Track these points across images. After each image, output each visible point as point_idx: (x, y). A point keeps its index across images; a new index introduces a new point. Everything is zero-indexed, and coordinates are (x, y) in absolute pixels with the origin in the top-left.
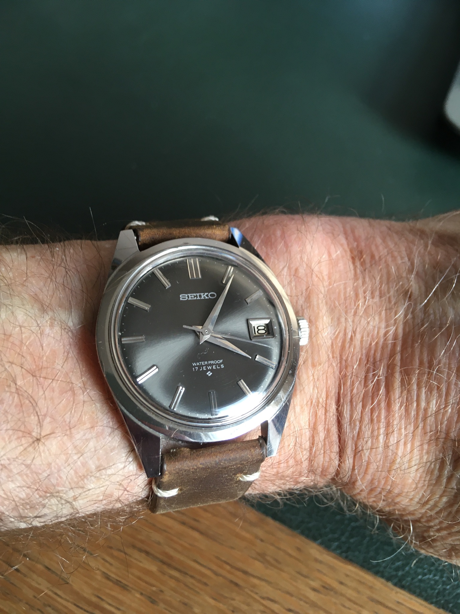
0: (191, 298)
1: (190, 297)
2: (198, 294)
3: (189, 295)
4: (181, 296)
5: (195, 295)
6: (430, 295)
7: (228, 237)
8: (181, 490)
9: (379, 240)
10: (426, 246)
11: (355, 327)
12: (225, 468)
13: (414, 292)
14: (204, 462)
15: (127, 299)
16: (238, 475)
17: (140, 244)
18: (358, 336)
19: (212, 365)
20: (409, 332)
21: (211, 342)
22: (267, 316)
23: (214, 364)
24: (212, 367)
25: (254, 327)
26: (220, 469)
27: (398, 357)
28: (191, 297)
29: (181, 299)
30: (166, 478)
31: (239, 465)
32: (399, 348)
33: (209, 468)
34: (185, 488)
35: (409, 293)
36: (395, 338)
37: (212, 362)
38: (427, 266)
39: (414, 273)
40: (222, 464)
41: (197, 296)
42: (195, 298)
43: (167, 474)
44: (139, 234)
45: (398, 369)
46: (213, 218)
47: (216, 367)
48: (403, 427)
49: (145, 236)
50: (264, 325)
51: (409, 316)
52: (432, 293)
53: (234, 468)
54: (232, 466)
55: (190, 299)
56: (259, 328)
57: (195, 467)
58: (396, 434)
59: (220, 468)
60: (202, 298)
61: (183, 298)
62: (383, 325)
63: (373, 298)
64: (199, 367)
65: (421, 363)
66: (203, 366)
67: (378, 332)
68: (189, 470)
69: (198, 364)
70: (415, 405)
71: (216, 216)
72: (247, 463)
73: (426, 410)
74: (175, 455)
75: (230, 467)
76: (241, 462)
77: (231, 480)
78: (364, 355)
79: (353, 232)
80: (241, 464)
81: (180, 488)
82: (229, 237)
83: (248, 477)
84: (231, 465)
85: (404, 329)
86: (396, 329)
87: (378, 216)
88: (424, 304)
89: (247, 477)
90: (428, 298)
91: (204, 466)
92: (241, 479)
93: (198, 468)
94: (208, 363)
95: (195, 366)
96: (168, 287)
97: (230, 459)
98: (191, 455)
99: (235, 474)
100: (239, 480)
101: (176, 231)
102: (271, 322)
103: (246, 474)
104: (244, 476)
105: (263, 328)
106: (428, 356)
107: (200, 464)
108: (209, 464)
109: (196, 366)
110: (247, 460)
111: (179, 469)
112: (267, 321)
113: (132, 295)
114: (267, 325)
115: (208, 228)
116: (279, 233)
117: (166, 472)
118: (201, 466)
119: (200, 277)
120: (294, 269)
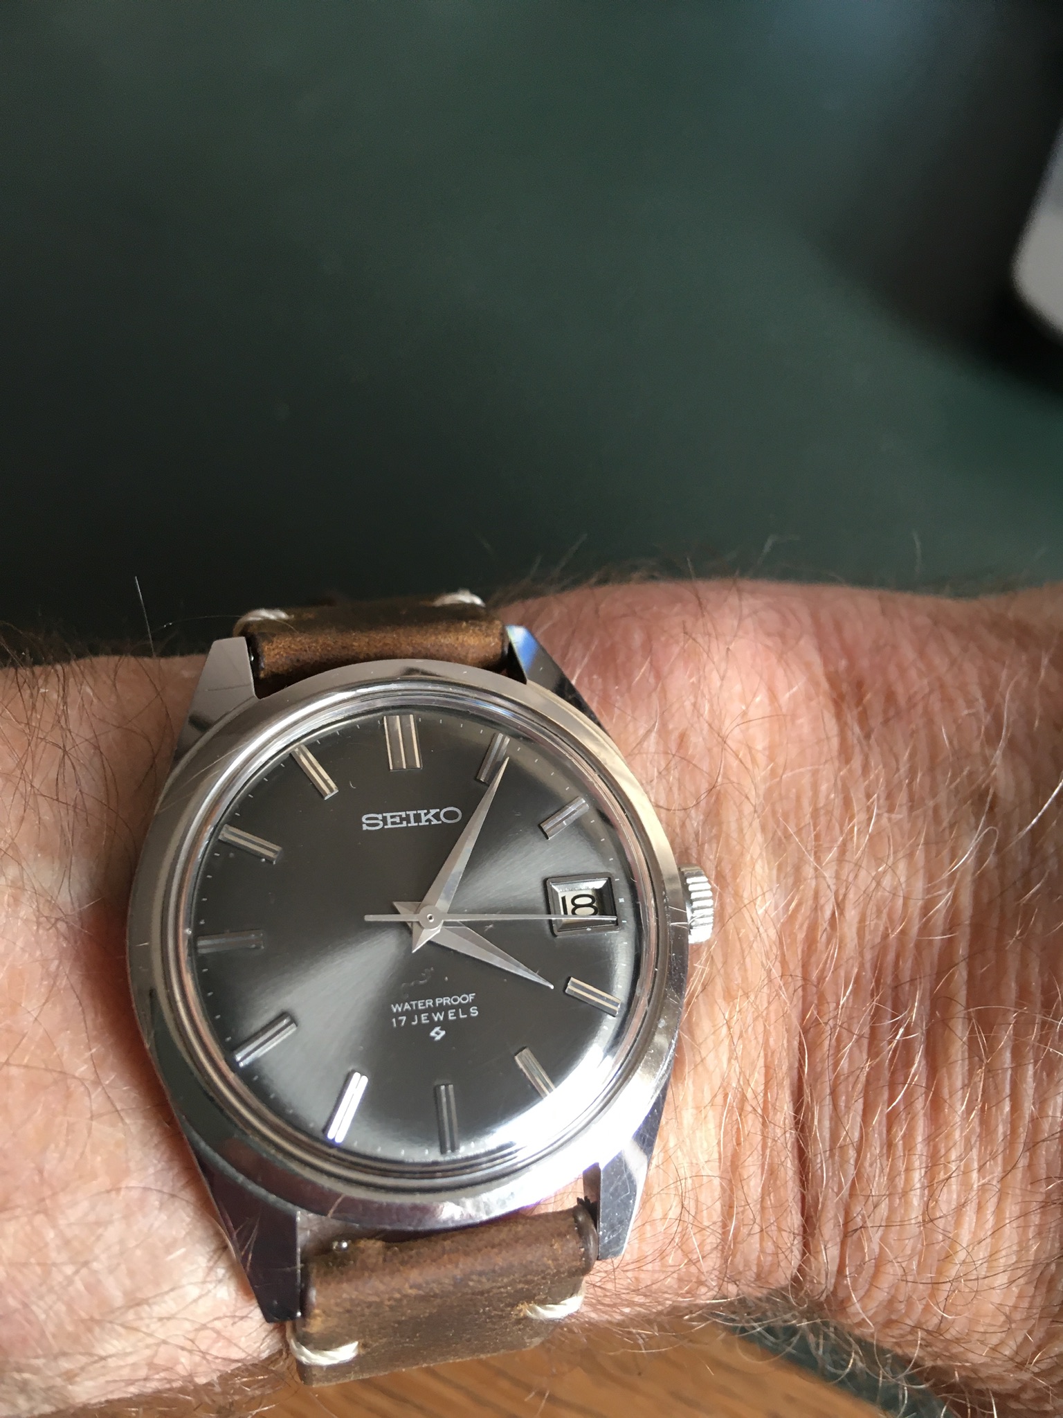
0: (393, 823)
1: (389, 820)
2: (411, 813)
3: (388, 815)
4: (364, 819)
5: (403, 814)
6: (1046, 806)
7: (499, 651)
8: (364, 1346)
9: (908, 653)
10: (1035, 668)
11: (842, 891)
12: (482, 1293)
13: (1001, 794)
14: (420, 1280)
15: (218, 829)
16: (521, 1306)
17: (262, 675)
18: (852, 914)
19: (444, 1009)
20: (991, 902)
21: (442, 944)
22: (602, 869)
23: (452, 1007)
24: (446, 1016)
25: (564, 899)
26: (469, 1296)
27: (961, 974)
28: (392, 820)
29: (365, 827)
30: (316, 1325)
31: (520, 1286)
32: (962, 950)
33: (435, 1296)
34: (376, 1341)
35: (989, 798)
36: (952, 923)
37: (446, 1001)
38: (1037, 723)
39: (1002, 744)
40: (471, 1283)
41: (407, 819)
42: (405, 823)
43: (319, 1315)
44: (259, 650)
45: (959, 1009)
46: (466, 598)
47: (456, 1014)
48: (976, 1165)
49: (276, 653)
50: (590, 893)
51: (991, 860)
52: (1050, 800)
53: (507, 1292)
54: (500, 1288)
55: (390, 826)
56: (578, 901)
57: (397, 1296)
58: (954, 1184)
59: (467, 1294)
60: (423, 823)
61: (368, 825)
62: (919, 885)
63: (891, 810)
64: (410, 1015)
65: (1024, 994)
66: (419, 1012)
67: (905, 905)
68: (382, 1302)
69: (407, 1006)
70: (1007, 1108)
71: (474, 592)
72: (544, 1278)
73: (1035, 1122)
74: (343, 1264)
75: (495, 1291)
76: (525, 1276)
77: (501, 1317)
78: (868, 966)
79: (838, 628)
80: (527, 1282)
81: (362, 1341)
82: (503, 652)
83: (550, 1309)
84: (499, 1284)
85: (976, 896)
86: (955, 897)
87: (906, 584)
88: (1029, 827)
89: (546, 1309)
90: (1040, 814)
91: (421, 1292)
92: (529, 1313)
93: (406, 1296)
94: (434, 1003)
95: (398, 1014)
96: (329, 795)
97: (494, 1271)
98: (385, 1260)
99: (513, 1306)
100: (526, 1318)
101: (359, 641)
102: (609, 883)
103: (542, 1303)
104: (539, 1308)
105: (589, 901)
106: (1041, 973)
107: (411, 1287)
108: (435, 1285)
109: (402, 1014)
110: (543, 1271)
111: (351, 1300)
112: (600, 884)
113: (233, 820)
114: (599, 892)
115: (447, 630)
116: (637, 638)
117: (317, 1311)
118: (412, 1292)
119: (418, 766)
120: (674, 736)
